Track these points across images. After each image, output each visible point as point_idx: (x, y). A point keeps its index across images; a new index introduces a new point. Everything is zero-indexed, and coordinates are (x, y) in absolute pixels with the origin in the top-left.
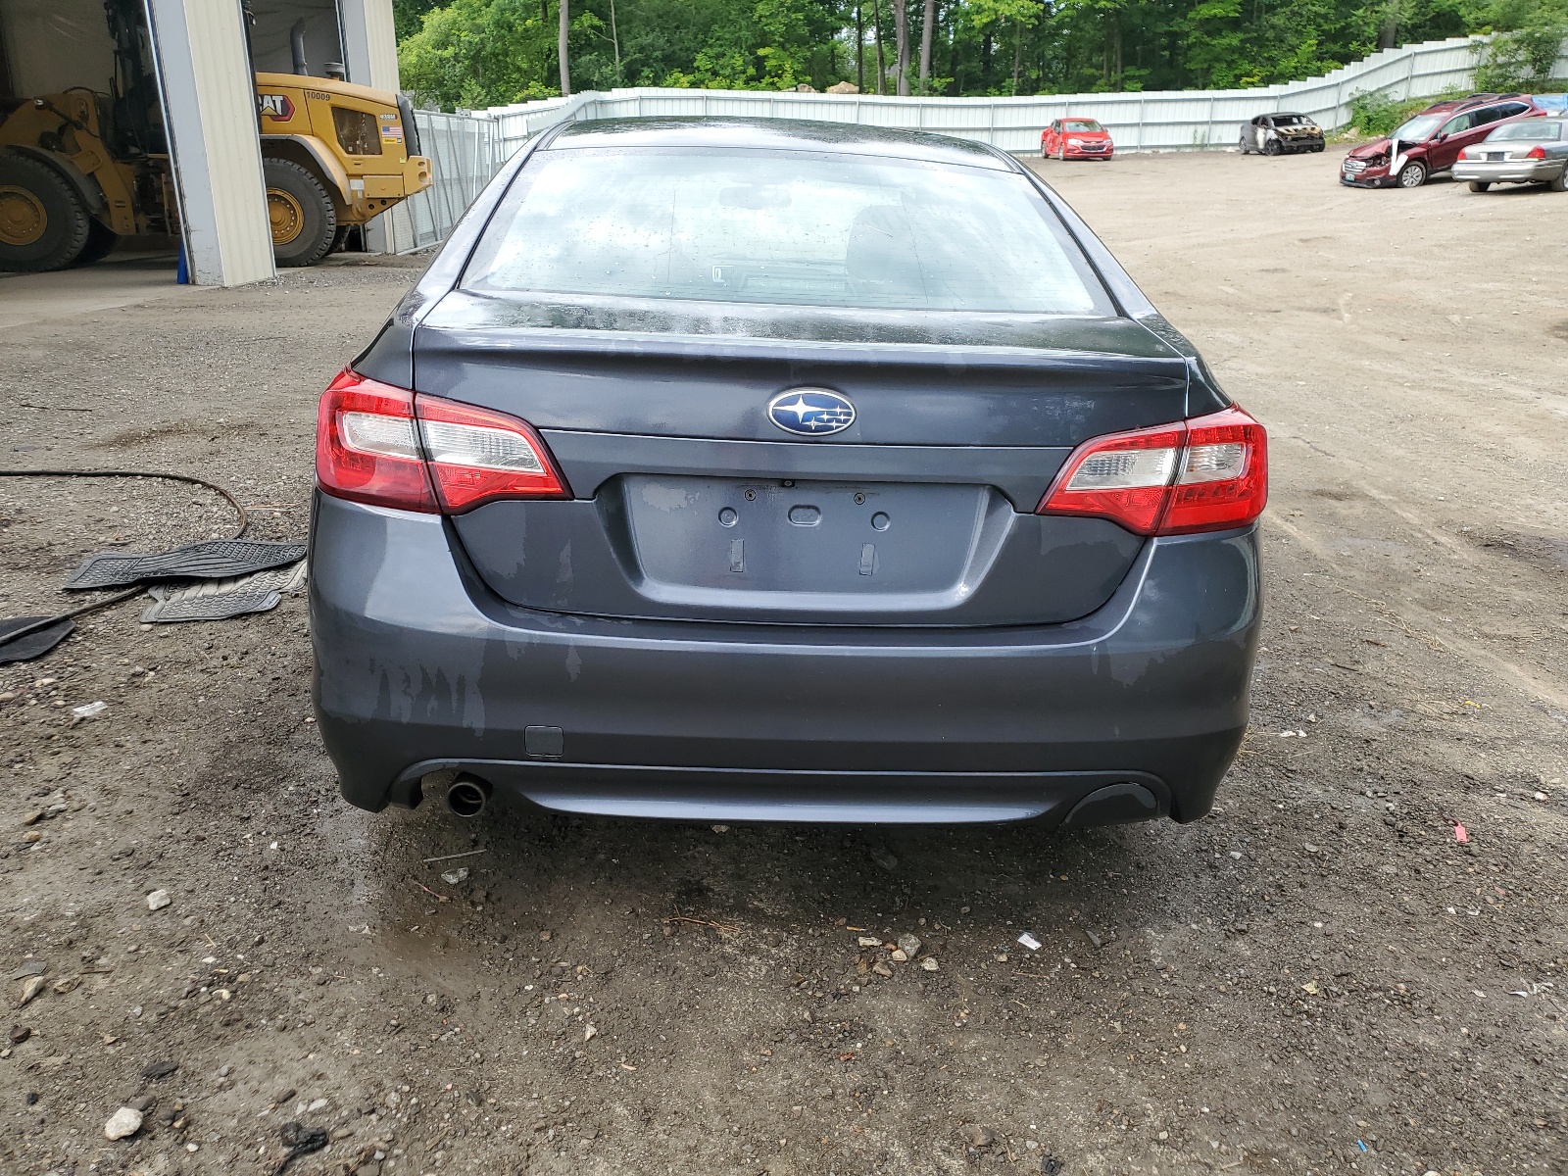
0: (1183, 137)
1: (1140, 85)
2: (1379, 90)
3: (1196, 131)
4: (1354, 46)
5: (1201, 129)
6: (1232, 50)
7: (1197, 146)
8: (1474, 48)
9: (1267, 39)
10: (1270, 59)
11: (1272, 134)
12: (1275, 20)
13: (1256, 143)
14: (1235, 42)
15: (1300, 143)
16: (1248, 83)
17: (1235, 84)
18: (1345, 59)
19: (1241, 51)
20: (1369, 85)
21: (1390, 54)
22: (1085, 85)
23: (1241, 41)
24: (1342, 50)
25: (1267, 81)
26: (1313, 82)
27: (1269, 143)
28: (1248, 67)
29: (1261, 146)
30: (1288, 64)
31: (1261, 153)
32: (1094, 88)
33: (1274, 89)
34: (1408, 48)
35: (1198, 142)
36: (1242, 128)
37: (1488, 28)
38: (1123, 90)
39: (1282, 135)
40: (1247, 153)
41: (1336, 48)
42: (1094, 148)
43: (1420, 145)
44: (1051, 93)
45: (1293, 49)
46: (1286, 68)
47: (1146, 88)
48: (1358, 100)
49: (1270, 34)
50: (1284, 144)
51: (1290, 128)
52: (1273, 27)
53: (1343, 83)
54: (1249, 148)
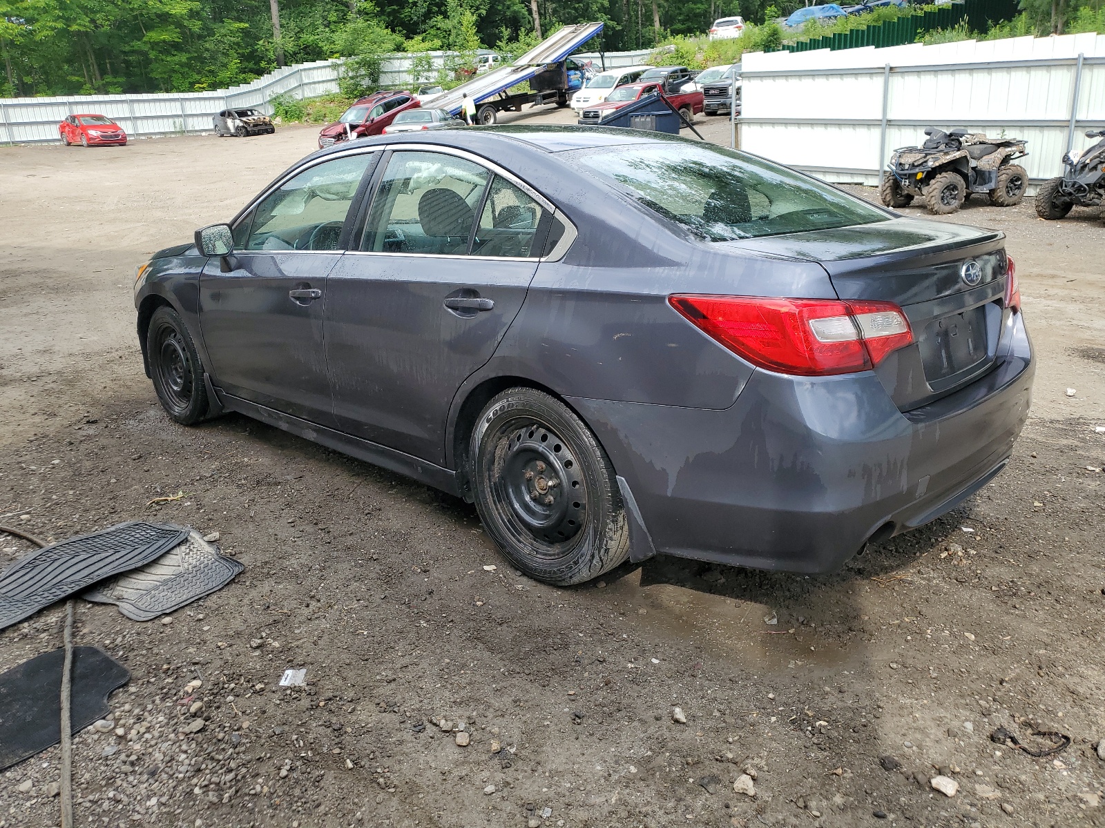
0: (167, 126)
1: (121, 89)
2: (285, 92)
3: (174, 122)
4: (263, 64)
5: (178, 121)
6: (182, 65)
7: (179, 132)
8: (335, 67)
9: (205, 58)
10: (210, 71)
11: (238, 123)
12: (207, 45)
13: (228, 129)
14: (184, 59)
15: (259, 128)
16: (200, 88)
17: (191, 88)
18: (260, 73)
19: (188, 65)
20: (279, 90)
21: (286, 70)
22: (73, 89)
23: (187, 58)
24: (255, 67)
25: (214, 86)
26: (244, 88)
27: (237, 128)
28: (198, 77)
29: (233, 131)
30: (224, 75)
31: (232, 136)
32: (82, 92)
33: (220, 92)
34: (296, 67)
35: (178, 129)
36: (213, 119)
37: (337, 55)
38: (107, 93)
39: (246, 123)
40: (222, 136)
41: (251, 65)
42: (111, 136)
43: (362, 126)
44: (47, 95)
45: (225, 65)
46: (224, 78)
47: (125, 92)
48: (275, 99)
49: (206, 55)
50: (249, 129)
51: (250, 118)
52: (207, 50)
53: (263, 88)
54: (224, 133)
